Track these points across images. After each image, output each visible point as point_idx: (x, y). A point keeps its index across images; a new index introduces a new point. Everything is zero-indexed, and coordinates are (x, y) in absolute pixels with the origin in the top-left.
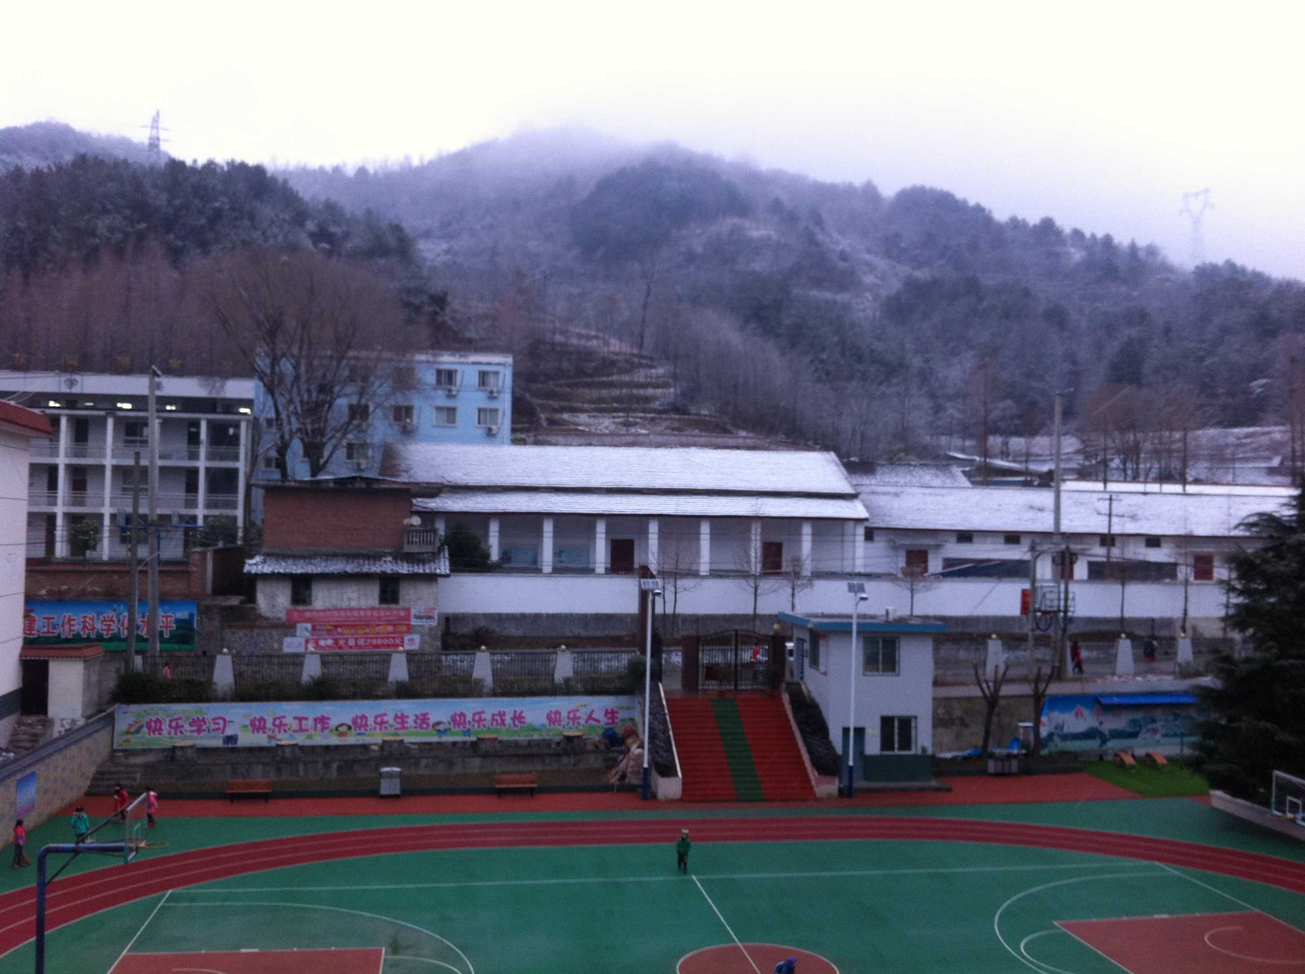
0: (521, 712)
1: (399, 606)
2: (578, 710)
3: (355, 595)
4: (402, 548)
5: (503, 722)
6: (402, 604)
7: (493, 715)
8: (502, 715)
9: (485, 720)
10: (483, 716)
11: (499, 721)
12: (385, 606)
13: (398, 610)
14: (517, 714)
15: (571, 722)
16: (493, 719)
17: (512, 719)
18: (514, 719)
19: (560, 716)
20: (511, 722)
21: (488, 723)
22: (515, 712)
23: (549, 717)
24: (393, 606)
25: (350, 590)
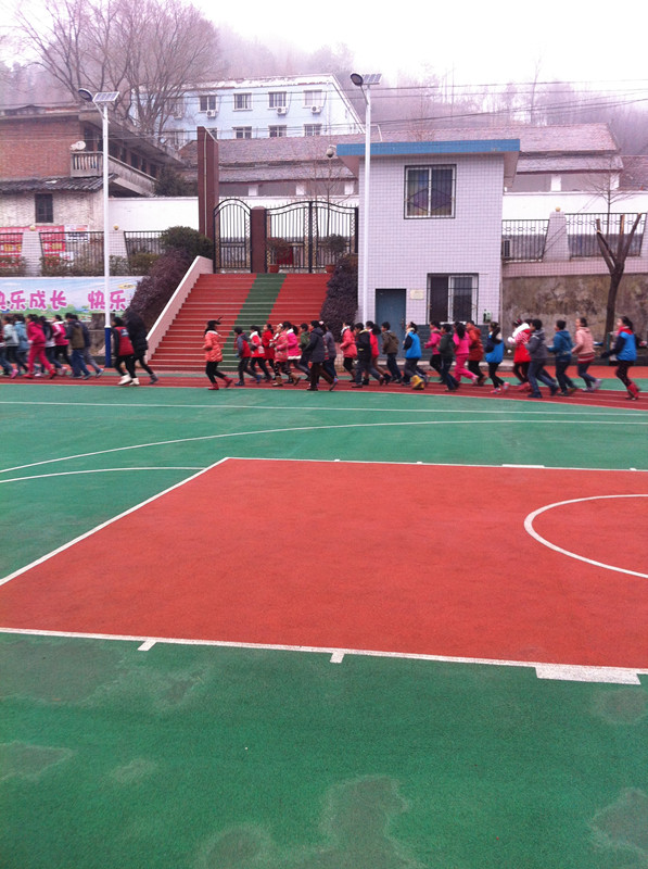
0: (62, 293)
1: (53, 224)
2: (122, 292)
3: (14, 215)
4: (69, 173)
5: (42, 304)
6: (56, 222)
7: (33, 295)
8: (41, 295)
9: (23, 300)
10: (22, 296)
11: (39, 302)
12: (41, 224)
13: (54, 227)
14: (57, 294)
15: (115, 304)
16: (32, 300)
17: (51, 299)
18: (53, 300)
19: (103, 298)
20: (51, 303)
21: (27, 304)
22: (55, 292)
23: (91, 300)
24: (49, 224)
25: (9, 209)
